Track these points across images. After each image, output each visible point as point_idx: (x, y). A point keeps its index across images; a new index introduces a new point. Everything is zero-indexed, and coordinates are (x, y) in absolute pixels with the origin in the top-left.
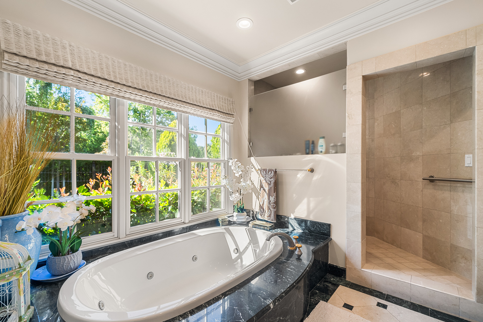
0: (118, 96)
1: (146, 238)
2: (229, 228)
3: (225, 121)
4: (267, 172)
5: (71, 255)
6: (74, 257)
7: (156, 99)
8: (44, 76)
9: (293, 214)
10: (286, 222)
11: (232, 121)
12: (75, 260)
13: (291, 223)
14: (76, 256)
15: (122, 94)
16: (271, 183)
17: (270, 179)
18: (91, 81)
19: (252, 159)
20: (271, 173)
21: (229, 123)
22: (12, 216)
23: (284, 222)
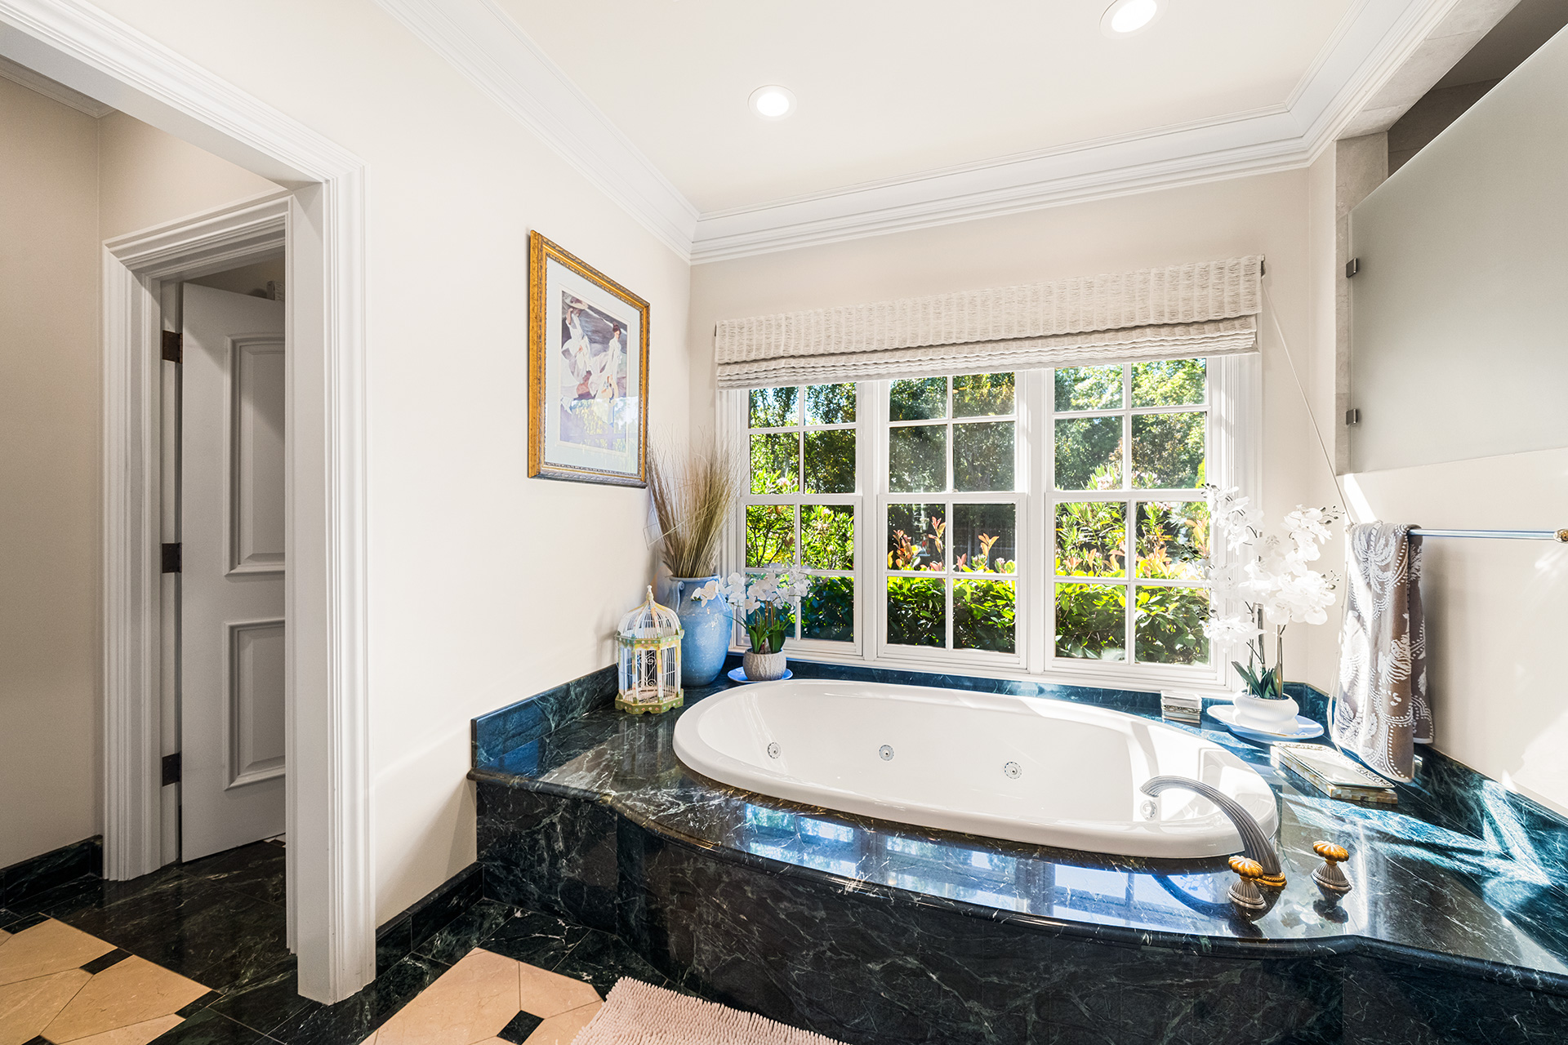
0: (858, 377)
1: (917, 676)
2: (1150, 727)
3: (1202, 349)
4: (1373, 538)
5: (762, 656)
6: (765, 660)
7: (931, 359)
8: (757, 381)
9: (1511, 775)
10: (1472, 803)
11: (1241, 344)
12: (766, 666)
13: (1496, 817)
14: (768, 660)
15: (860, 373)
16: (1383, 589)
17: (1380, 573)
18: (808, 366)
19: (1349, 479)
20: (1386, 545)
21: (1233, 351)
22: (693, 579)
23: (1463, 797)
